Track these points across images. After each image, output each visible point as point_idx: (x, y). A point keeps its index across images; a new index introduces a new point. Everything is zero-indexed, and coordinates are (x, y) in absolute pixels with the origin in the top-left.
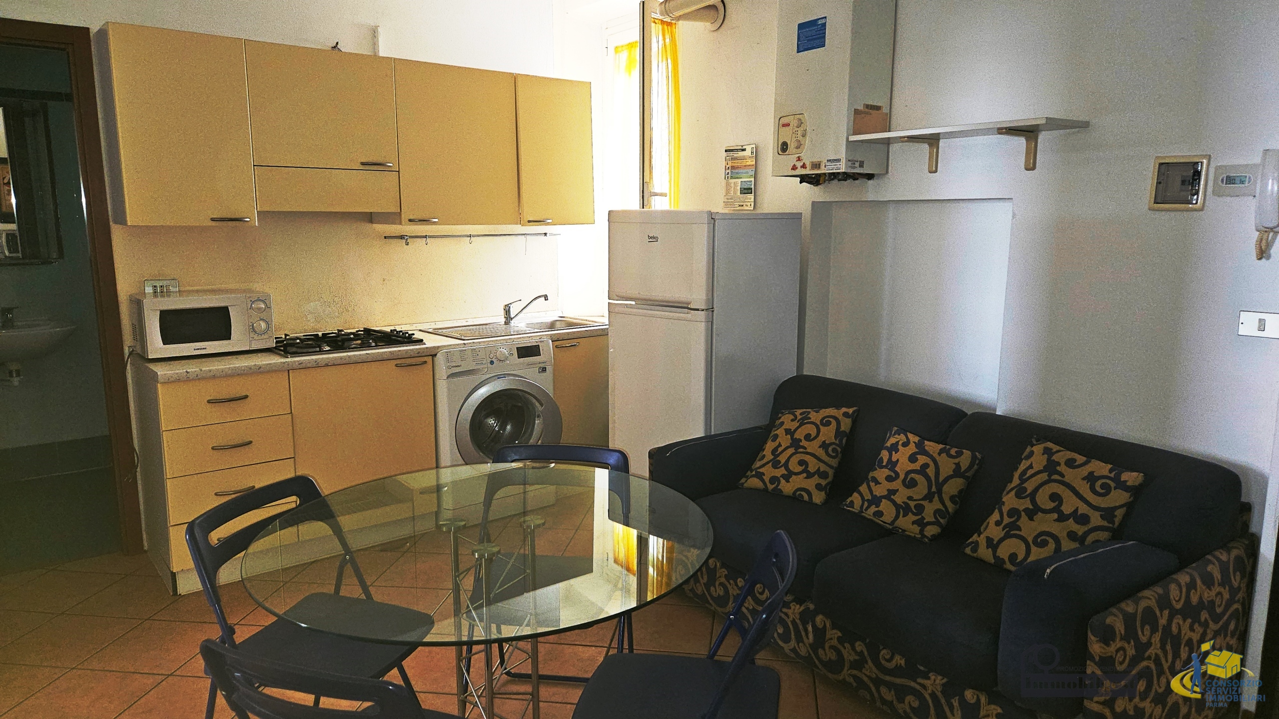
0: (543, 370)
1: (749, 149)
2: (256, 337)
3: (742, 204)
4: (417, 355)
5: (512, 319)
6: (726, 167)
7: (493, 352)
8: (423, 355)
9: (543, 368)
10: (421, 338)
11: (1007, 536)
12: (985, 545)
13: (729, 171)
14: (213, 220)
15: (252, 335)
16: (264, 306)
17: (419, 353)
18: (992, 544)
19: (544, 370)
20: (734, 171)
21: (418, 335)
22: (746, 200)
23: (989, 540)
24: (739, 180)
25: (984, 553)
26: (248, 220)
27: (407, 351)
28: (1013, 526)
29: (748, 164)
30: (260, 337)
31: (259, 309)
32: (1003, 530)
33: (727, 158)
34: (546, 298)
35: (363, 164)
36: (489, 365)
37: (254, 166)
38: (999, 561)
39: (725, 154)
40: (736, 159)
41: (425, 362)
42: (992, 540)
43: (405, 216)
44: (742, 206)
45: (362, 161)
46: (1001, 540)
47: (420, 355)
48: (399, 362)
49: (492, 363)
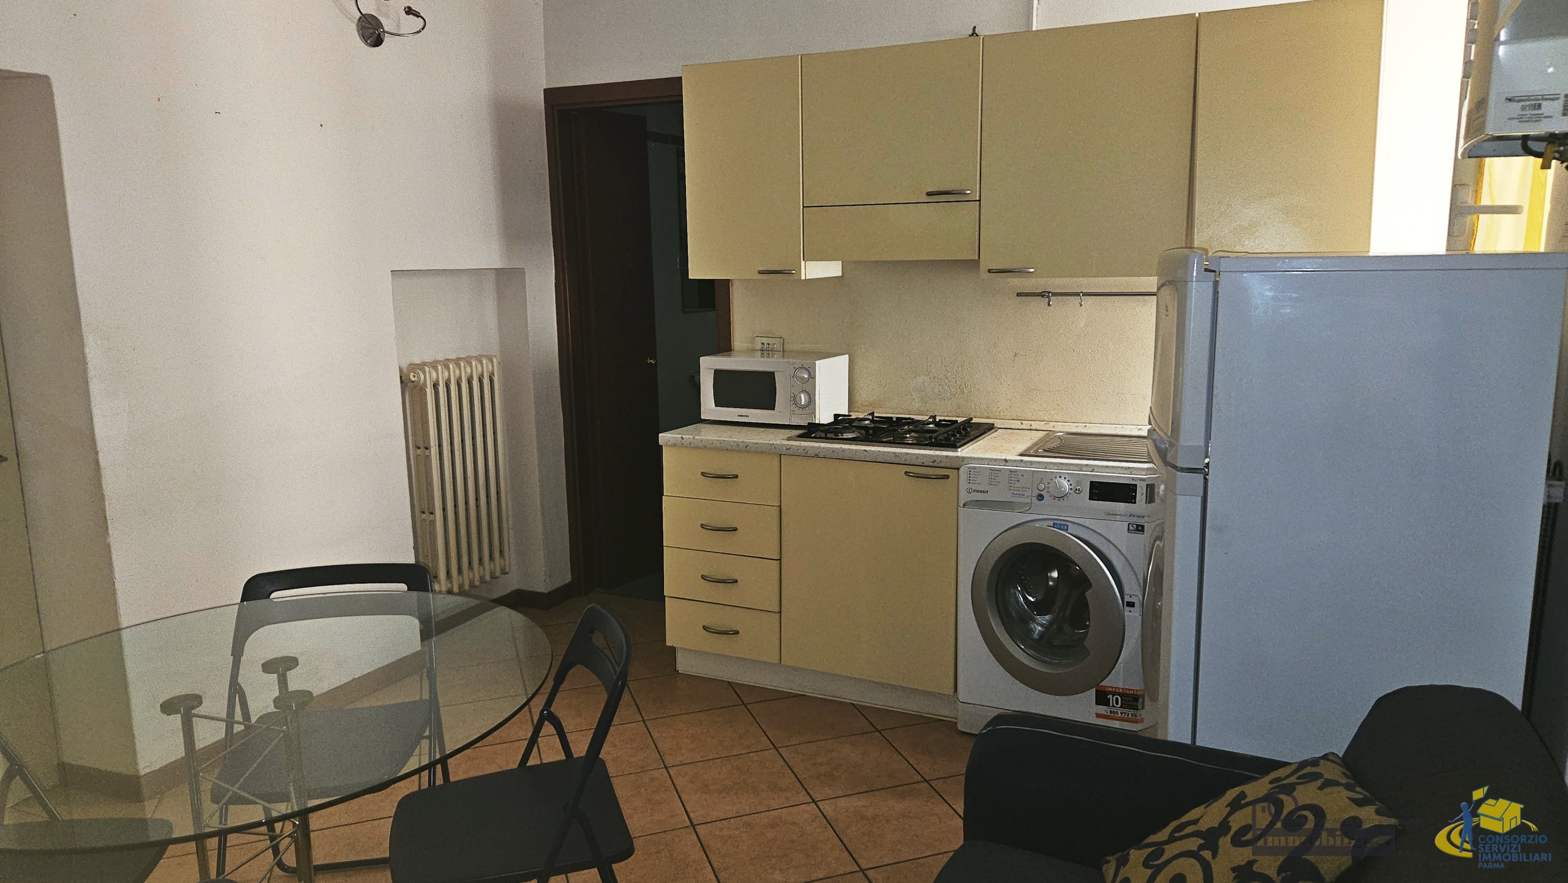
0: (1137, 530)
2: (796, 410)
4: (932, 464)
7: (1045, 481)
8: (940, 465)
9: (1138, 526)
14: (760, 272)
15: (792, 408)
16: (806, 376)
17: (934, 461)
19: (1140, 529)
26: (794, 272)
27: (917, 456)
30: (801, 412)
31: (803, 378)
35: (929, 194)
36: (1035, 500)
37: (804, 207)
41: (947, 477)
43: (984, 265)
45: (926, 190)
47: (936, 464)
48: (911, 469)
49: (1040, 496)
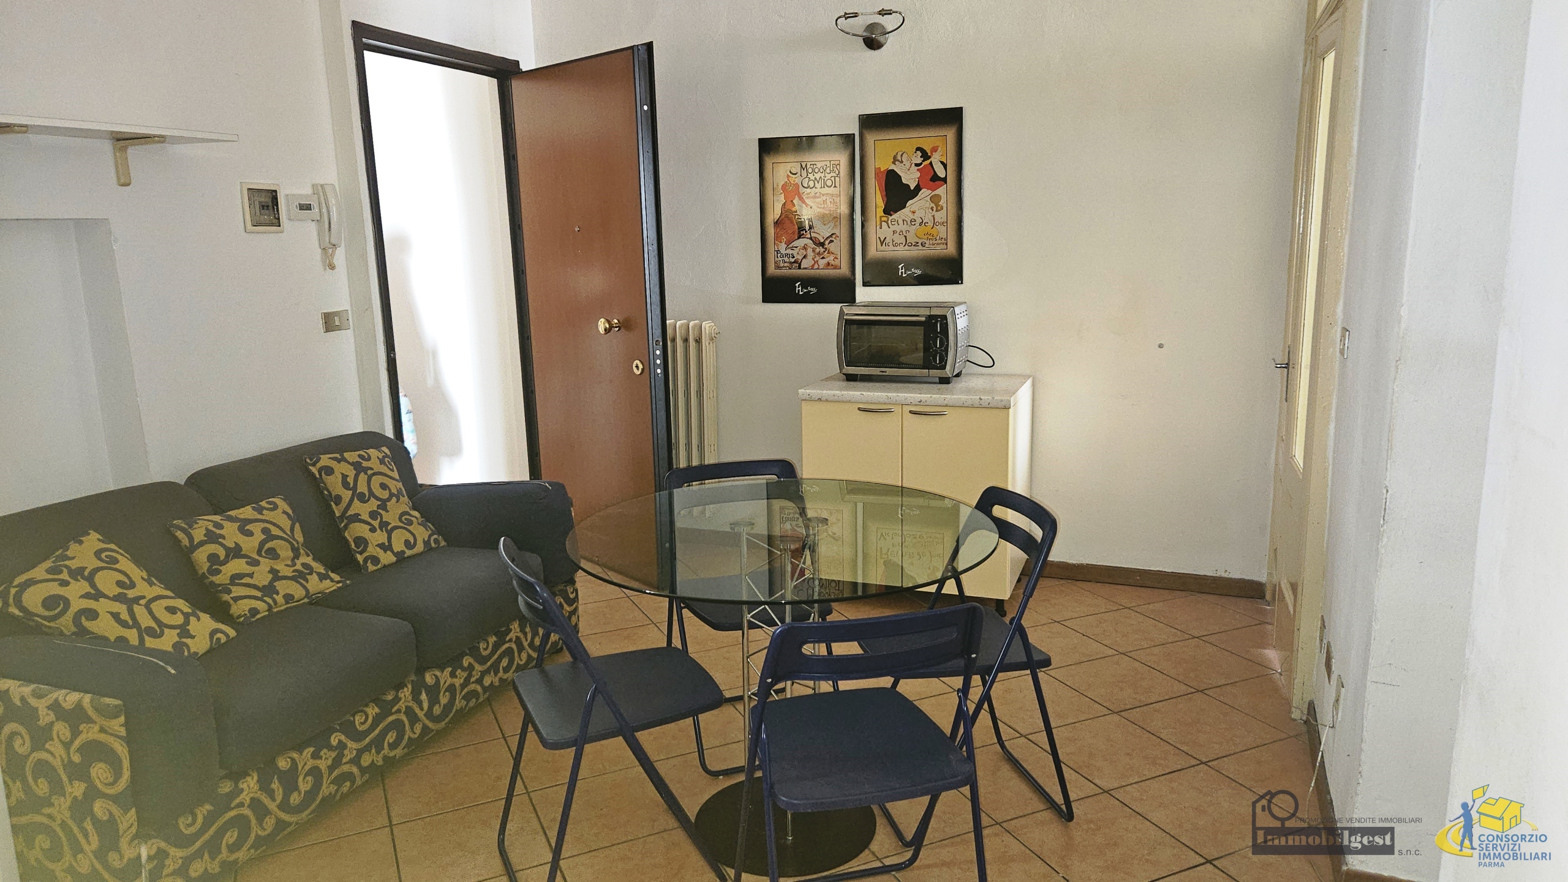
11: (389, 534)
12: (382, 551)
18: (386, 547)
23: (381, 546)
25: (387, 558)
28: (384, 525)
32: (383, 532)
38: (400, 555)
42: (383, 544)
46: (389, 539)
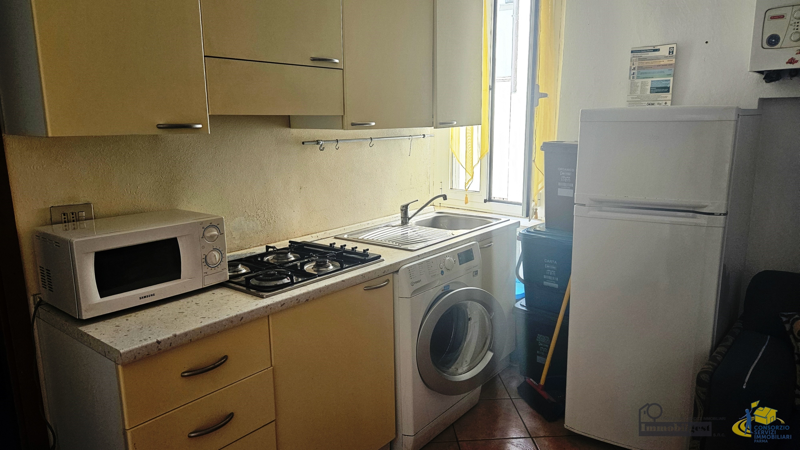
1: (664, 51)
2: (209, 271)
3: (652, 102)
4: (383, 275)
5: (409, 219)
6: (631, 67)
7: (442, 262)
8: (388, 273)
9: (476, 271)
10: (379, 254)
13: (635, 71)
14: (159, 127)
15: (206, 269)
16: (216, 233)
17: (384, 272)
19: (476, 273)
20: (642, 71)
21: (373, 250)
22: (658, 99)
24: (650, 80)
26: (200, 126)
27: (375, 272)
29: (662, 63)
30: (213, 271)
31: (212, 237)
33: (633, 58)
34: (445, 197)
35: (314, 59)
36: (441, 276)
37: (205, 56)
39: (630, 55)
40: (645, 59)
43: (348, 120)
44: (653, 104)
45: (313, 56)
47: (385, 274)
48: (366, 284)
49: (442, 272)
